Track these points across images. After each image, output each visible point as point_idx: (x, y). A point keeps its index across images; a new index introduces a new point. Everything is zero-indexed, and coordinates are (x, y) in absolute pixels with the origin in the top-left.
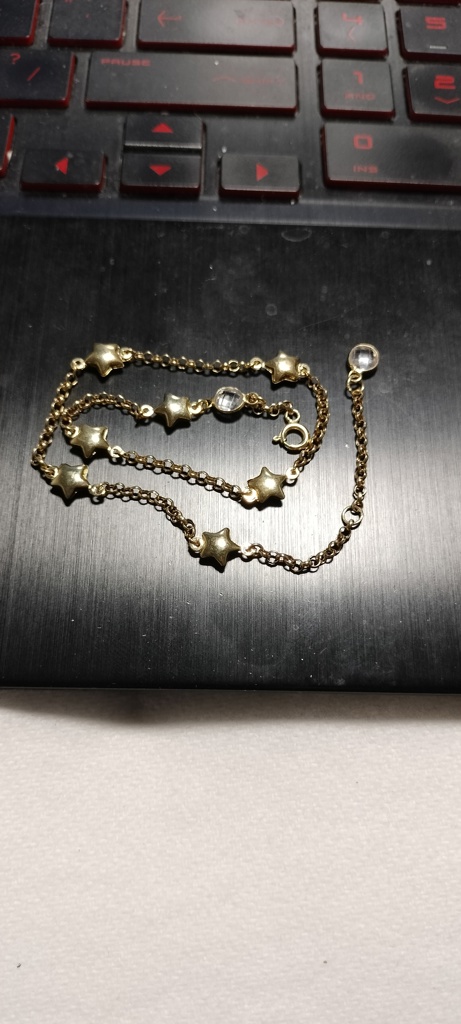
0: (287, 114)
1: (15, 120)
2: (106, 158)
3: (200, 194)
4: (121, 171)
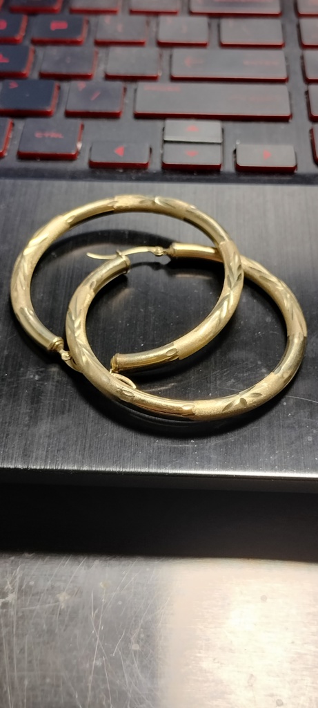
0: (284, 119)
1: (83, 127)
2: (151, 150)
3: (222, 169)
4: (162, 155)
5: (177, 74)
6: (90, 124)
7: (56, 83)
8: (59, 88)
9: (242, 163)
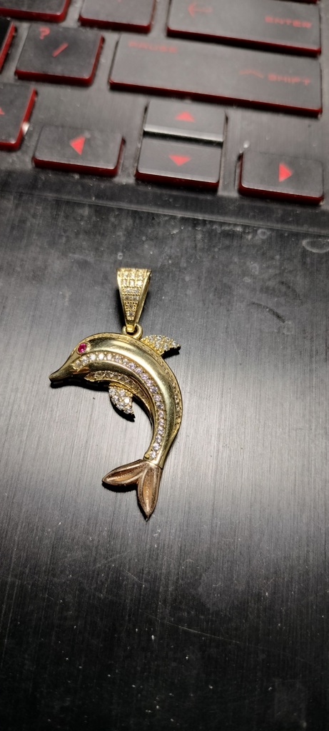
0: (313, 114)
2: (124, 142)
3: (219, 189)
4: (138, 156)
5: (175, 27)
6: (47, 91)
7: (13, 24)
8: (16, 30)
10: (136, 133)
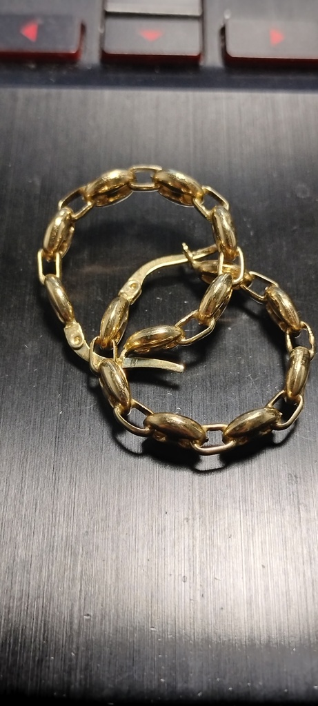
2: (83, 28)
3: (202, 63)
4: (102, 38)
9: (235, 51)
10: (98, 15)
